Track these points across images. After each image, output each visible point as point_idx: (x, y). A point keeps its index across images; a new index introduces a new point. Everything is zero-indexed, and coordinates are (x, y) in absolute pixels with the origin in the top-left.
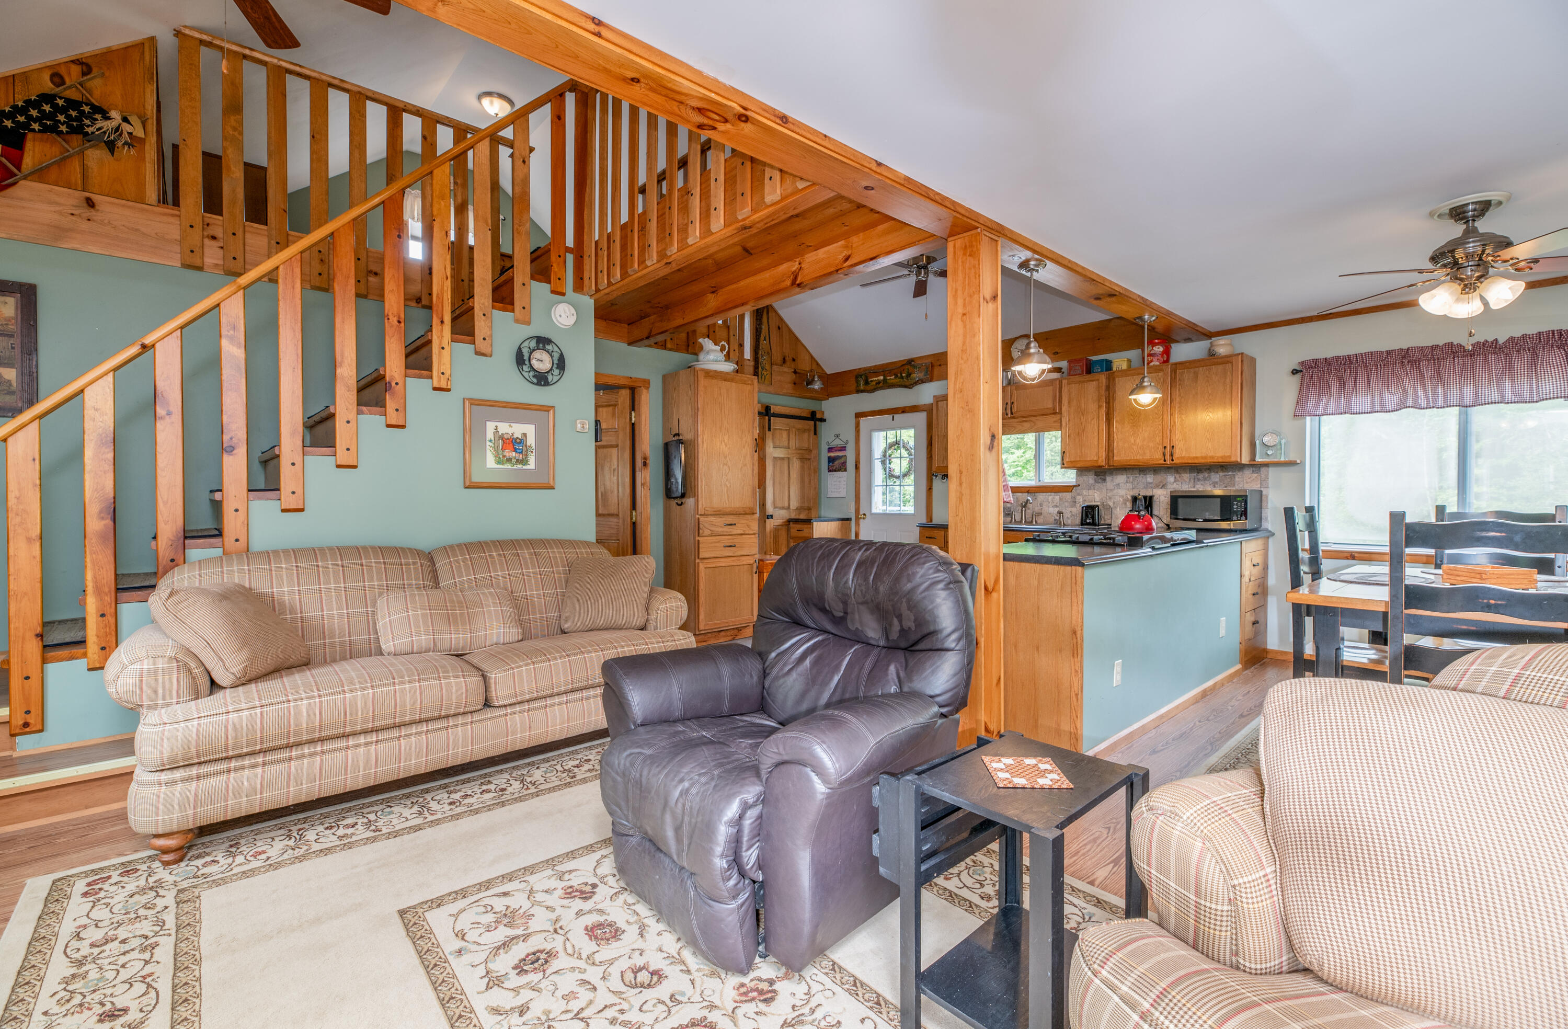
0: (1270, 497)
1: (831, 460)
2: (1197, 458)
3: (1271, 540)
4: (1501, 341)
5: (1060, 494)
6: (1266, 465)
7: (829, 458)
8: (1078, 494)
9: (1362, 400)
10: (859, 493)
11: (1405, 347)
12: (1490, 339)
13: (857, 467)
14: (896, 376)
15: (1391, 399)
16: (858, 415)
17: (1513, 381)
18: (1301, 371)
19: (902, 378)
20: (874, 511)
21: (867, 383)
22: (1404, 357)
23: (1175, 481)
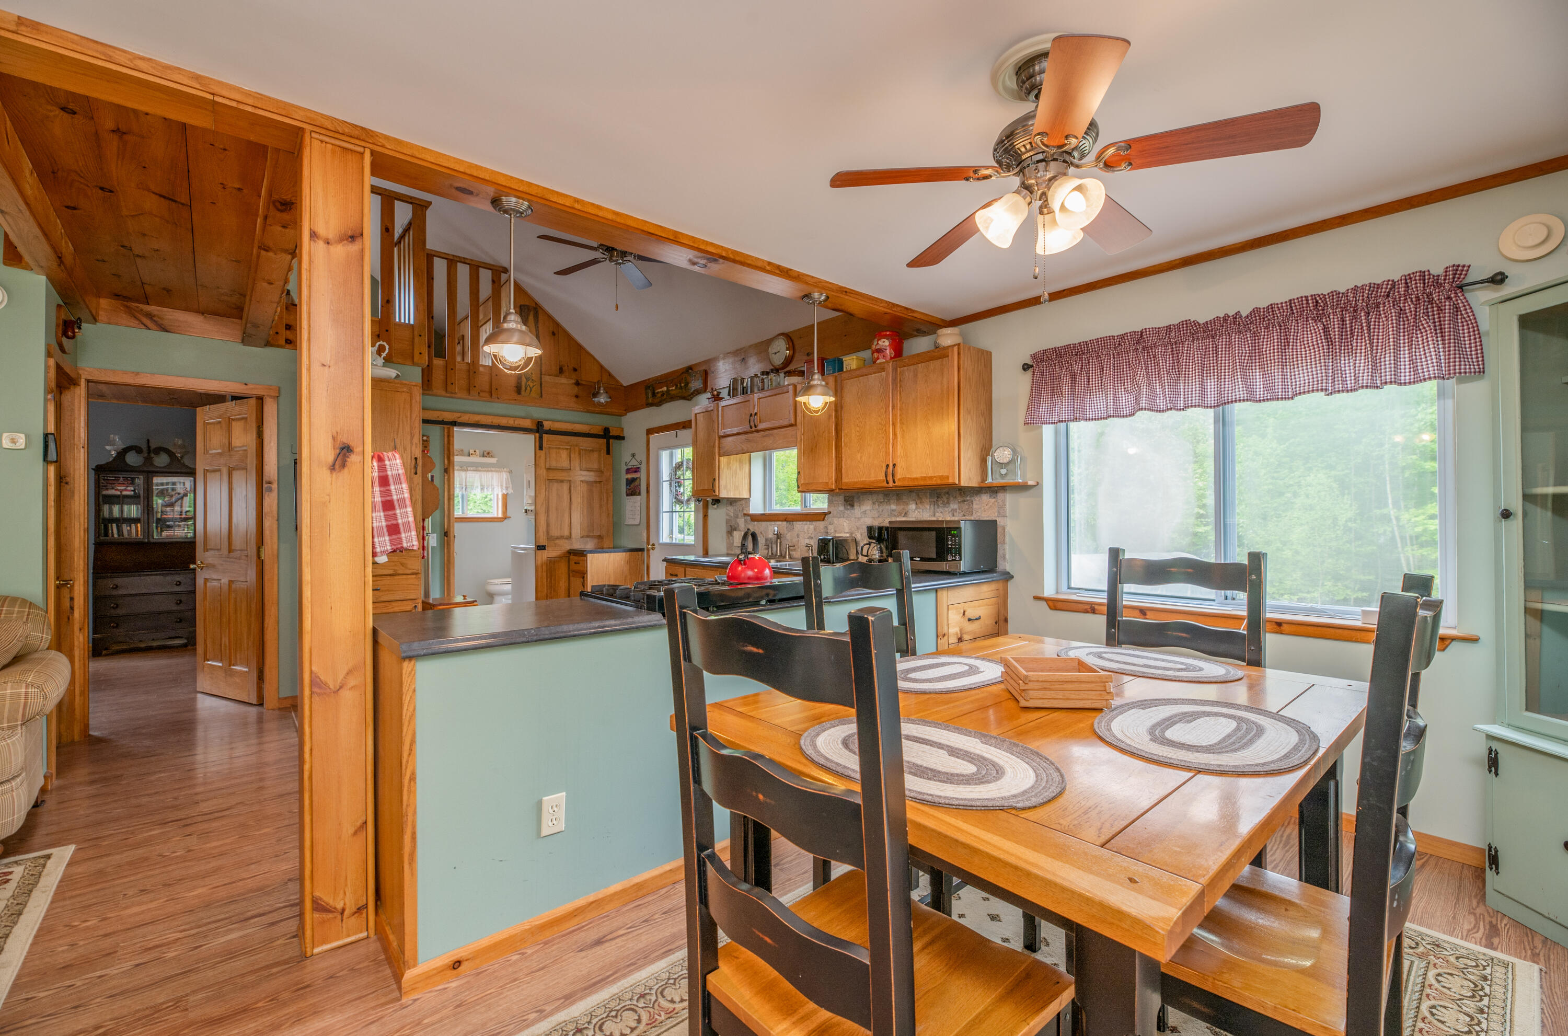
0: (1008, 529)
1: (630, 482)
2: (916, 479)
3: (1010, 584)
4: (1244, 314)
5: (814, 523)
6: (1003, 488)
7: (627, 480)
8: (830, 524)
9: (1099, 402)
10: (649, 521)
11: (1138, 329)
12: (1231, 313)
13: (648, 492)
14: (677, 386)
15: (1126, 399)
16: (650, 432)
17: (1262, 368)
18: (1032, 366)
19: (681, 388)
20: (661, 541)
21: (654, 395)
22: (1138, 343)
23: (917, 508)
